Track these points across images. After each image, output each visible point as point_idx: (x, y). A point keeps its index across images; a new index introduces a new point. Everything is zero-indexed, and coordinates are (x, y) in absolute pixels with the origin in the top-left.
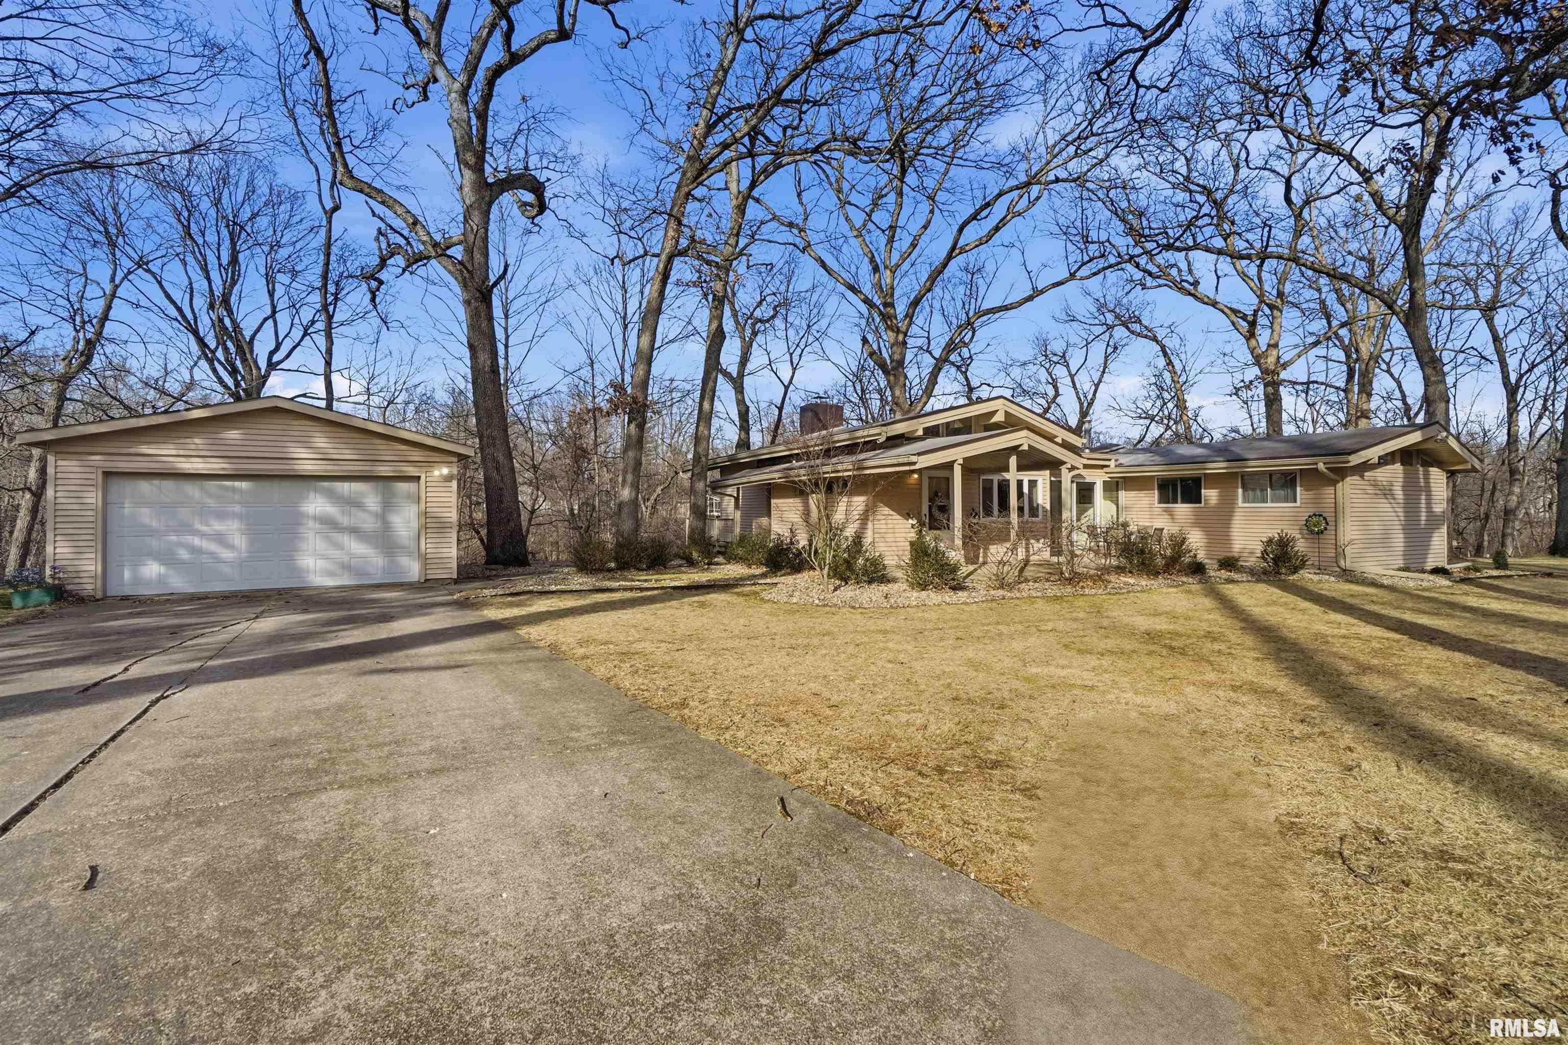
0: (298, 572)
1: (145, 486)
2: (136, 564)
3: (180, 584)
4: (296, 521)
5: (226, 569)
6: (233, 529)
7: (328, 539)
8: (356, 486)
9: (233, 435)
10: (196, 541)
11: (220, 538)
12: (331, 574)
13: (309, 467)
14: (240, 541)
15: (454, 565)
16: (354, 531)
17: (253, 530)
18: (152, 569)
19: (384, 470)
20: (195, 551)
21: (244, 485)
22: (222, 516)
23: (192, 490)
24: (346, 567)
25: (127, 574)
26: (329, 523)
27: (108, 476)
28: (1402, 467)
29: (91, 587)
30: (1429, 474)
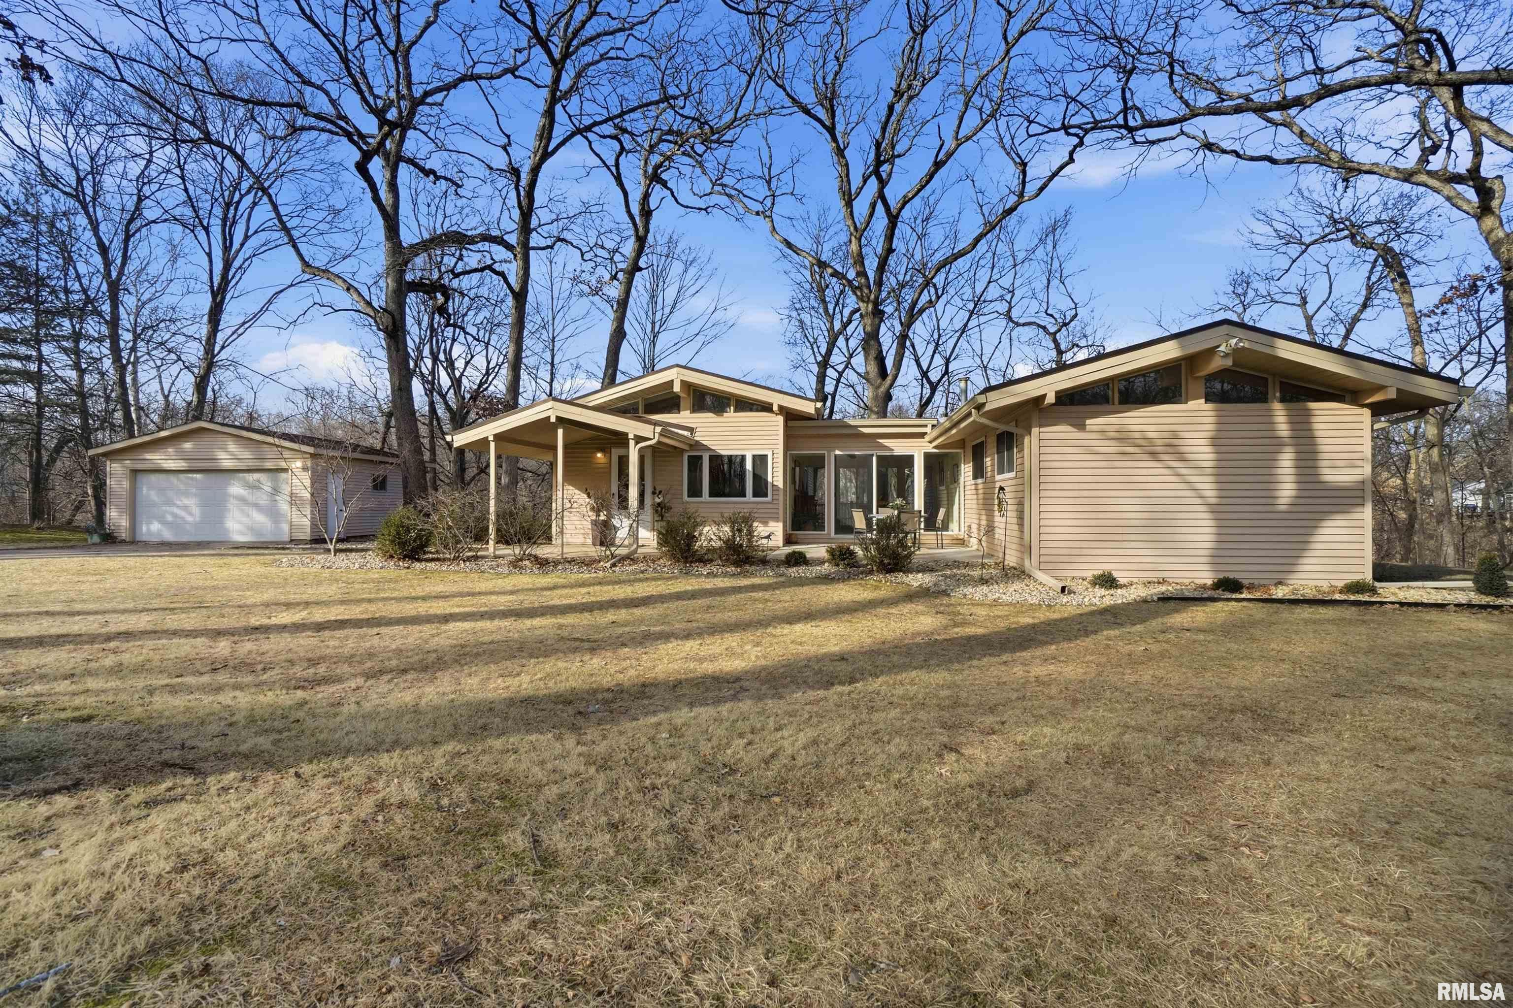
0: (226, 531)
1: (153, 477)
2: (149, 523)
3: (168, 536)
4: (225, 497)
5: (188, 527)
6: (191, 502)
7: (242, 511)
8: (256, 476)
9: (188, 446)
10: (175, 510)
11: (185, 508)
12: (242, 534)
13: (227, 464)
14: (196, 511)
15: (308, 530)
16: (256, 506)
17: (204, 504)
18: (155, 526)
19: (269, 465)
20: (175, 516)
21: (198, 476)
22: (186, 494)
23: (173, 478)
24: (251, 529)
25: (144, 528)
26: (242, 500)
27: (135, 472)
28: (1210, 406)
29: (124, 535)
30: (1308, 414)
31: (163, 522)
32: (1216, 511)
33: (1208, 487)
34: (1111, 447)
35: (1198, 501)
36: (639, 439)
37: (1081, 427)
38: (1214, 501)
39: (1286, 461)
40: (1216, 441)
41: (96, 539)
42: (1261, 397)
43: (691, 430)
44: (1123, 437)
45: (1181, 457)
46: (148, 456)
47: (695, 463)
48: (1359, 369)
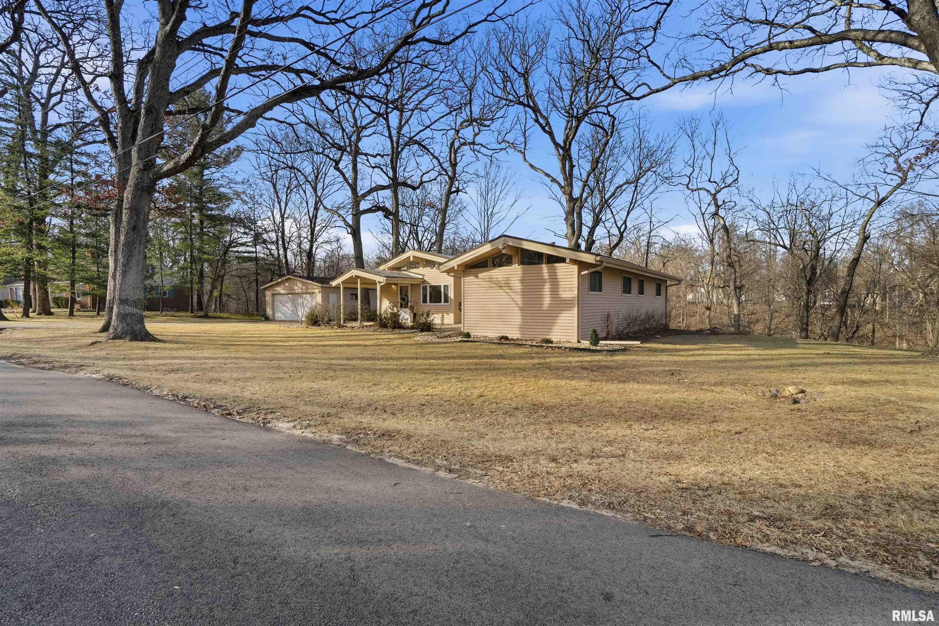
0: (299, 316)
1: (278, 296)
2: (278, 313)
3: (285, 319)
4: (298, 303)
5: (288, 315)
6: (289, 306)
7: (303, 309)
8: (306, 295)
9: (287, 284)
10: (285, 309)
11: (287, 308)
13: (298, 291)
14: (290, 309)
16: (307, 307)
17: (292, 306)
18: (280, 316)
19: (309, 291)
20: (285, 311)
21: (290, 296)
22: (287, 302)
23: (284, 297)
25: (278, 316)
26: (303, 304)
27: (273, 295)
28: (520, 267)
29: (271, 318)
30: (555, 268)
31: (282, 313)
32: (522, 310)
33: (518, 299)
34: (486, 284)
35: (515, 305)
36: (380, 282)
37: (477, 277)
38: (521, 305)
39: (547, 288)
40: (522, 281)
41: (263, 319)
42: (540, 262)
43: (423, 275)
44: (491, 280)
45: (510, 287)
46: (277, 289)
47: (425, 288)
48: (558, 251)
